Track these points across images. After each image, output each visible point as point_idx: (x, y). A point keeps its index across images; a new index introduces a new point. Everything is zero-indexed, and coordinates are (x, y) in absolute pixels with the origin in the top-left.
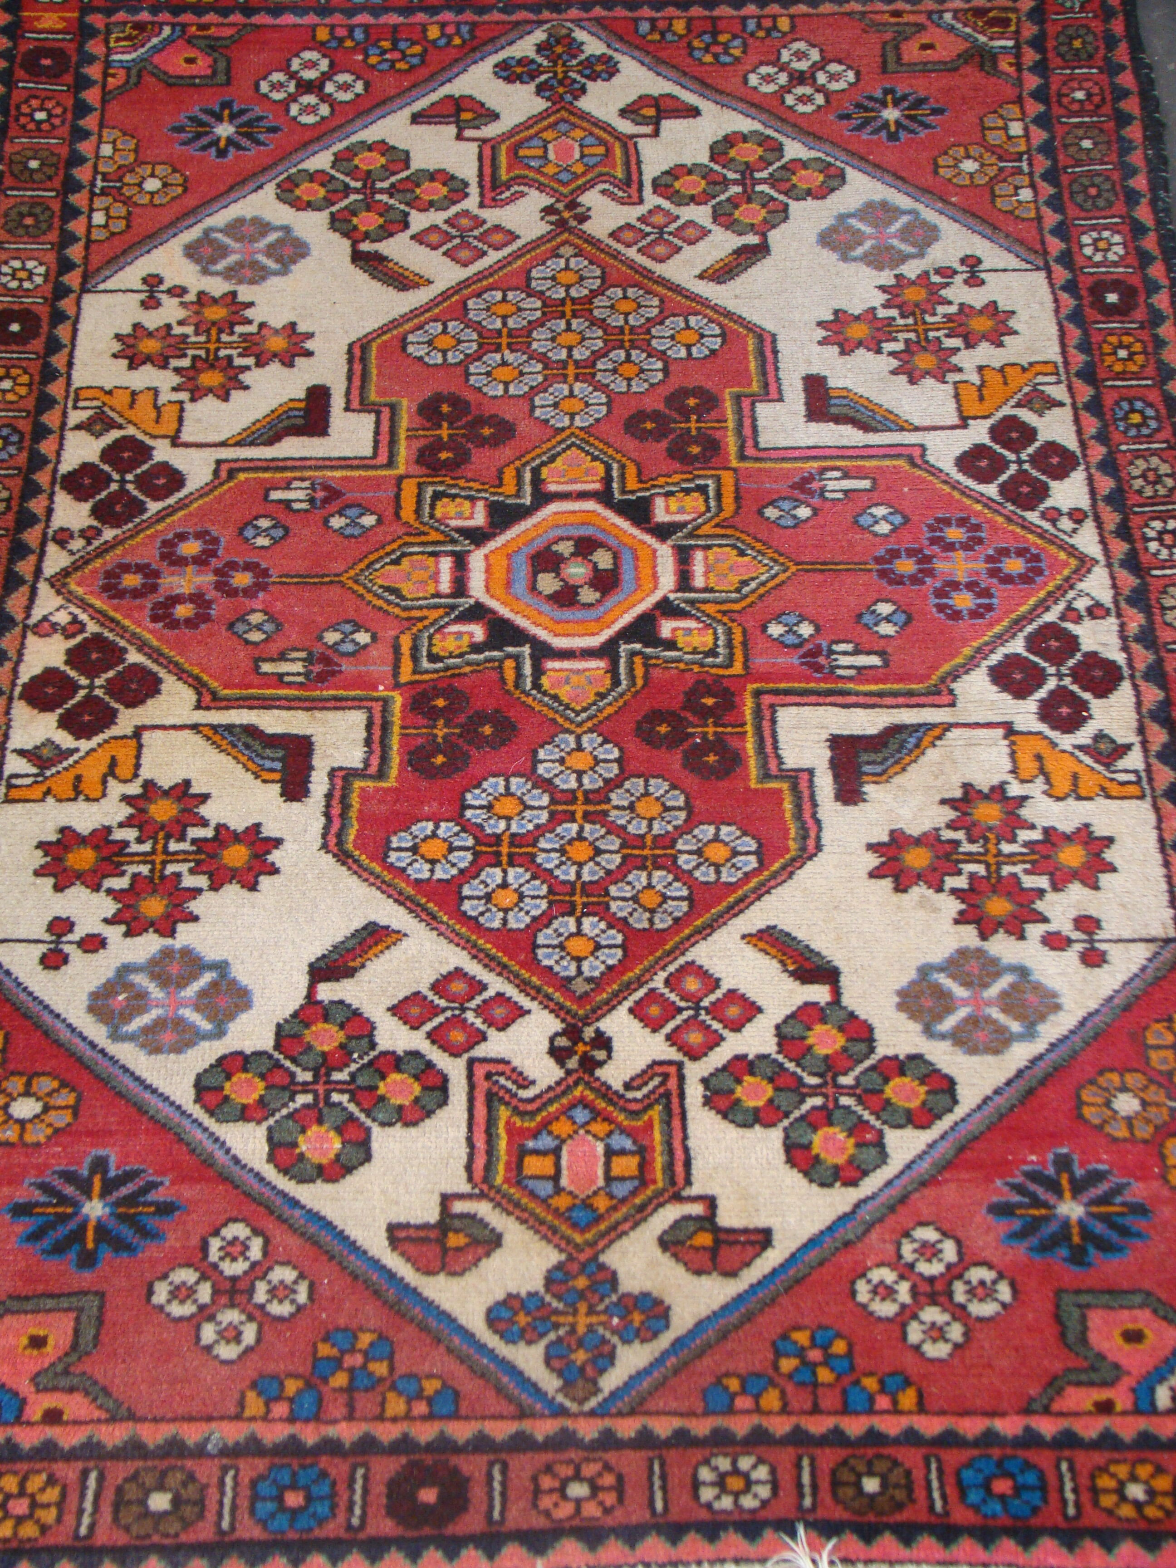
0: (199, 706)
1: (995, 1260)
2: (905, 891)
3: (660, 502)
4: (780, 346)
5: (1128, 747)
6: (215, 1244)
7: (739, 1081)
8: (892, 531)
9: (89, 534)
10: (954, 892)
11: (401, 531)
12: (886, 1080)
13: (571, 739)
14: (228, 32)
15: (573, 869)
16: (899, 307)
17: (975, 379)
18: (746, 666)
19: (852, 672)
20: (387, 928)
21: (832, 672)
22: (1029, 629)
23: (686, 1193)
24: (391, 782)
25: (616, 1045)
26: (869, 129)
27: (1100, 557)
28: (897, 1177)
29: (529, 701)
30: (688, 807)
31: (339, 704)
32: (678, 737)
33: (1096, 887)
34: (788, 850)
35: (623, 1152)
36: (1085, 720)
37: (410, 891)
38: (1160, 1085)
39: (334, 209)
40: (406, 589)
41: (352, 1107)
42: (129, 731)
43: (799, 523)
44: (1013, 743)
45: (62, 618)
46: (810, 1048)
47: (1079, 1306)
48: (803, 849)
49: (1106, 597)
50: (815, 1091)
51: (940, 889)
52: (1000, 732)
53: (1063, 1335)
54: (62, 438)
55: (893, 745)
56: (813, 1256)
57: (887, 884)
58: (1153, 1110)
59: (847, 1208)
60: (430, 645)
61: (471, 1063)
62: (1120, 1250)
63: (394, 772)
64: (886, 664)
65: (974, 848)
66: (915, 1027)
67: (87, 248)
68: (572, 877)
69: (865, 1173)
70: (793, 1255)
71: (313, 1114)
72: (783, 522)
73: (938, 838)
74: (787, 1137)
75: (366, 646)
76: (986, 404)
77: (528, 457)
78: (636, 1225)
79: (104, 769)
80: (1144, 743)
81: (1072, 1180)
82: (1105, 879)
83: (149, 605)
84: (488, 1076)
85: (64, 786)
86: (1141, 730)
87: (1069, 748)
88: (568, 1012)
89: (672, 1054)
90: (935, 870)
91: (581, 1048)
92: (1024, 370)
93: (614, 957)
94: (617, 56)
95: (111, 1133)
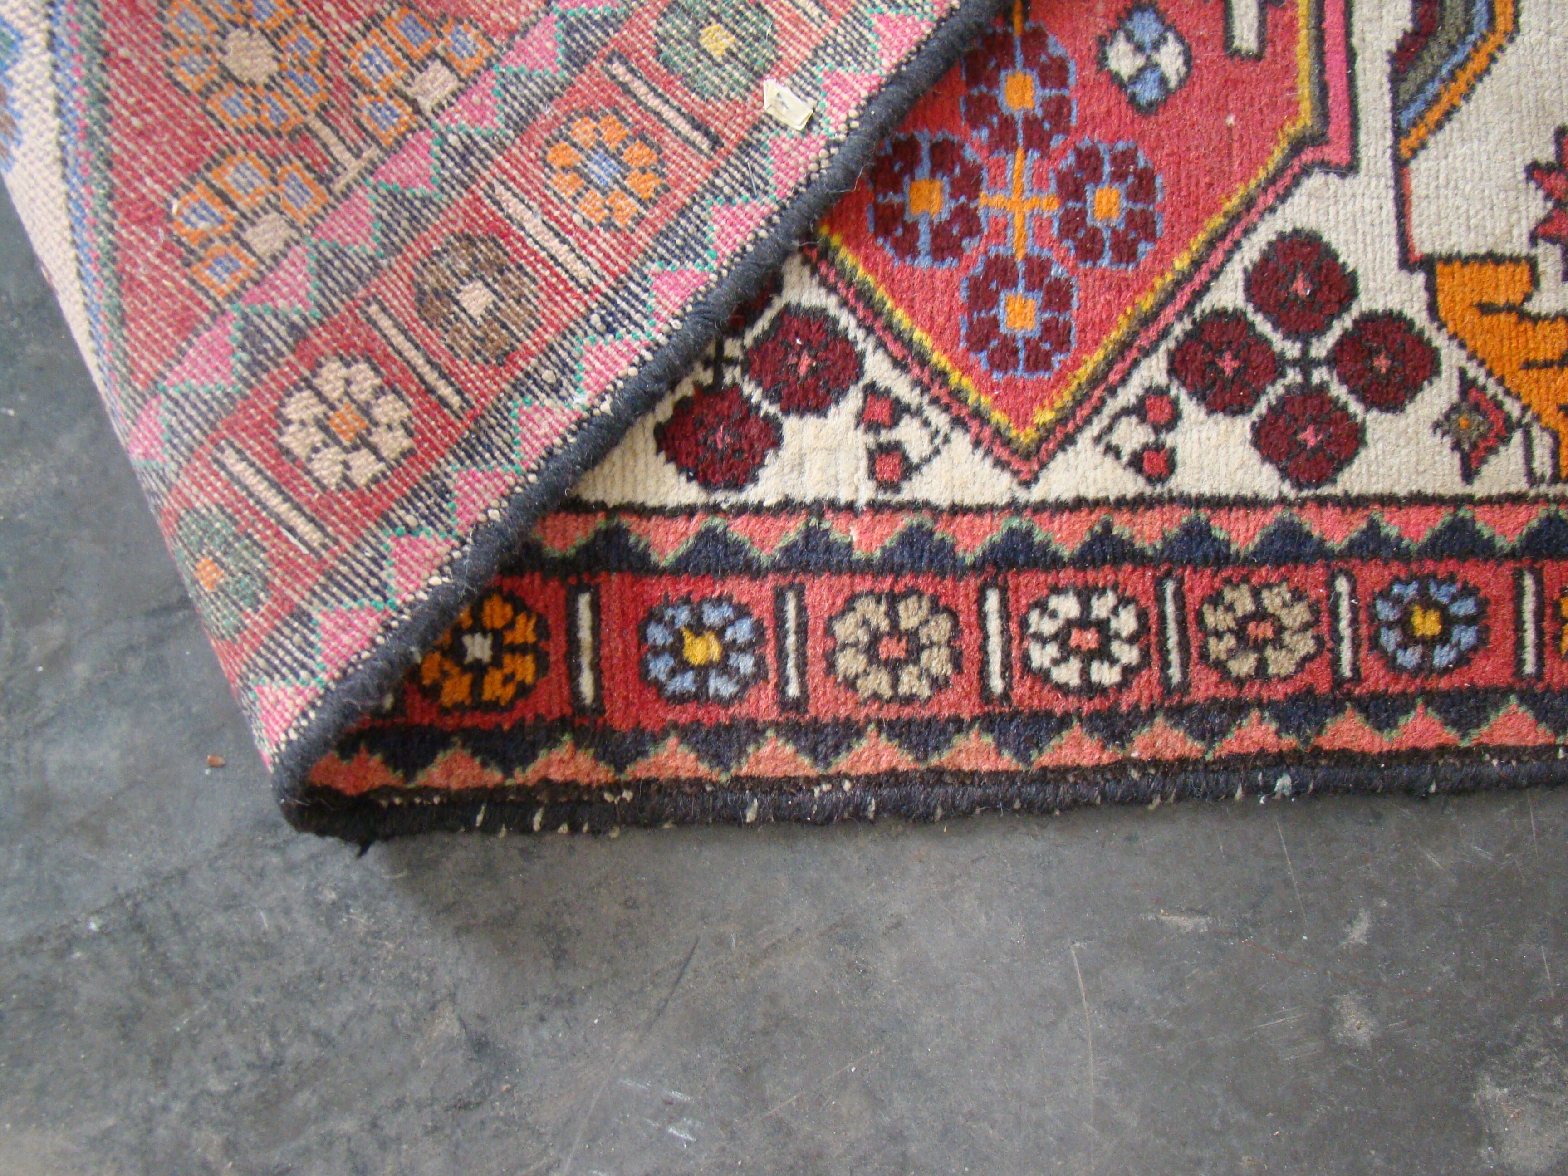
8: (1114, 77)
22: (847, 321)
27: (1036, 494)
49: (930, 488)
76: (1471, 316)
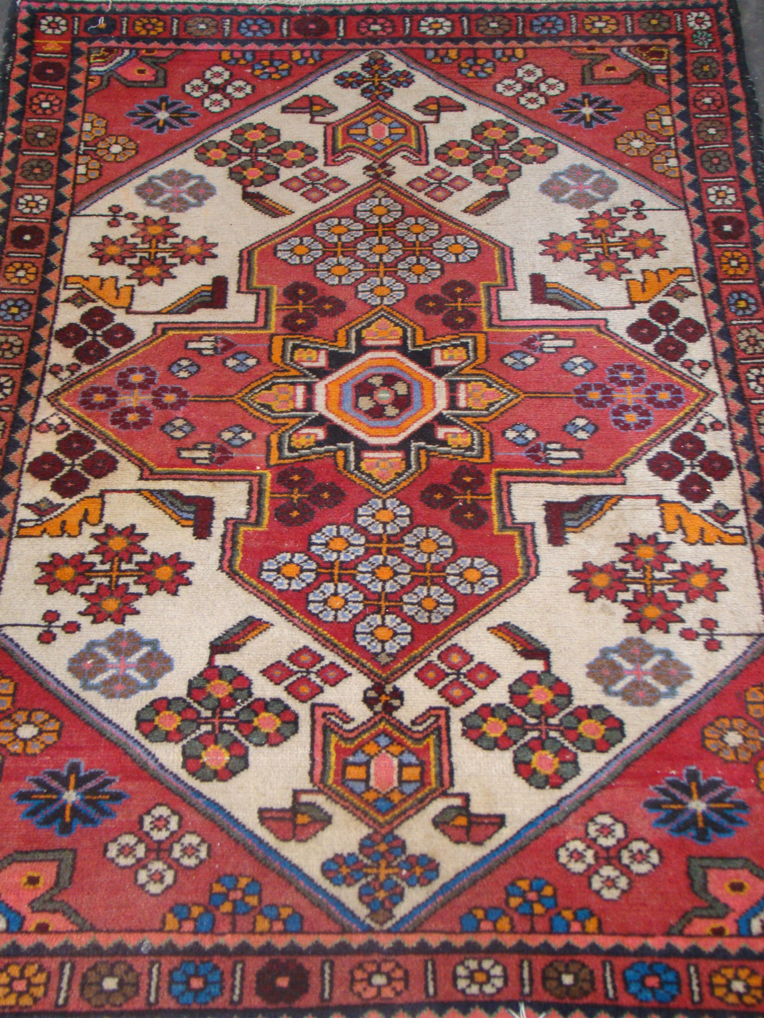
0: (141, 478)
1: (648, 837)
2: (592, 601)
3: (437, 353)
4: (515, 255)
5: (736, 512)
6: (148, 820)
7: (485, 721)
8: (586, 373)
9: (73, 369)
10: (624, 602)
11: (272, 369)
12: (580, 721)
13: (379, 502)
14: (166, 54)
15: (380, 584)
16: (592, 232)
17: (640, 278)
18: (492, 457)
19: (559, 462)
20: (260, 620)
21: (547, 462)
22: (673, 436)
23: (450, 791)
24: (263, 528)
25: (406, 696)
26: (573, 120)
27: (719, 391)
28: (586, 783)
29: (353, 477)
30: (454, 546)
31: (231, 478)
32: (448, 502)
33: (715, 601)
34: (517, 574)
35: (410, 765)
36: (708, 494)
37: (275, 597)
38: (756, 727)
39: (231, 165)
40: (275, 405)
41: (237, 734)
42: (97, 493)
43: (526, 367)
44: (662, 508)
45: (55, 421)
46: (530, 700)
47: (702, 867)
48: (527, 574)
49: (722, 416)
50: (533, 727)
51: (615, 601)
52: (654, 501)
53: (692, 885)
54: (56, 307)
55: (586, 508)
56: (532, 833)
57: (581, 596)
58: (751, 743)
59: (554, 802)
60: (290, 441)
61: (313, 706)
62: (729, 831)
63: (266, 521)
64: (582, 457)
65: (637, 575)
66: (598, 688)
67: (74, 188)
68: (379, 589)
69: (565, 780)
70: (519, 832)
71: (211, 737)
72: (516, 366)
73: (613, 568)
74: (515, 756)
75: (249, 442)
76: (647, 294)
77: (354, 323)
78: (418, 811)
79: (80, 517)
80: (746, 510)
81: (698, 787)
82: (721, 595)
83: (110, 414)
84: (324, 715)
85: (54, 527)
86: (744, 501)
87: (698, 512)
88: (376, 675)
89: (442, 702)
90: (611, 588)
91: (383, 698)
92: (671, 272)
93: (406, 641)
94: (413, 72)
95: (82, 748)
